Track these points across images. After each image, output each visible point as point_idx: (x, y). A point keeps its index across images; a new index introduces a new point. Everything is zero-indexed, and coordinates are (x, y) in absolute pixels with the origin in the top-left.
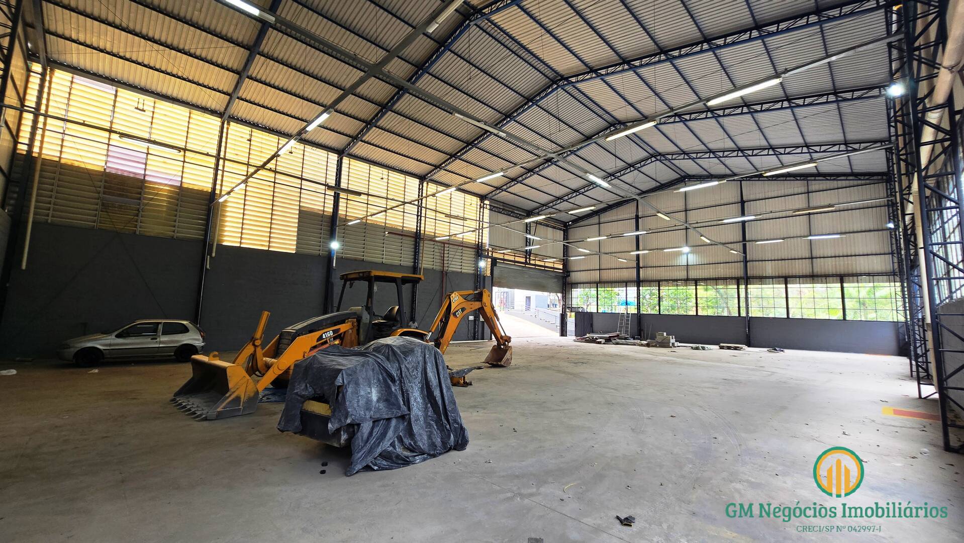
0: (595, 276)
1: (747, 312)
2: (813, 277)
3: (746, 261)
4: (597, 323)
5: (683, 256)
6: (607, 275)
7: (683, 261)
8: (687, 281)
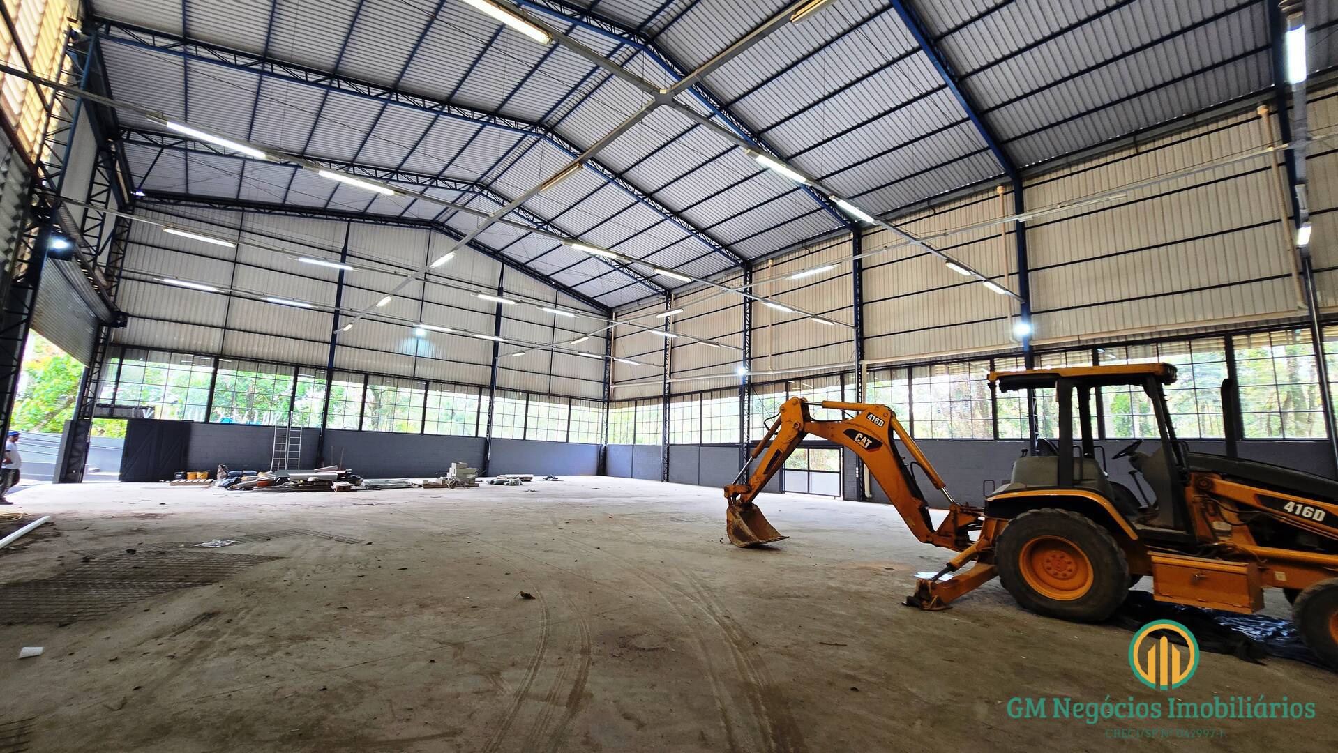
0: (213, 340)
1: (489, 431)
2: (549, 395)
3: (494, 366)
4: (199, 448)
5: (409, 340)
6: (238, 343)
7: (409, 347)
8: (412, 379)
